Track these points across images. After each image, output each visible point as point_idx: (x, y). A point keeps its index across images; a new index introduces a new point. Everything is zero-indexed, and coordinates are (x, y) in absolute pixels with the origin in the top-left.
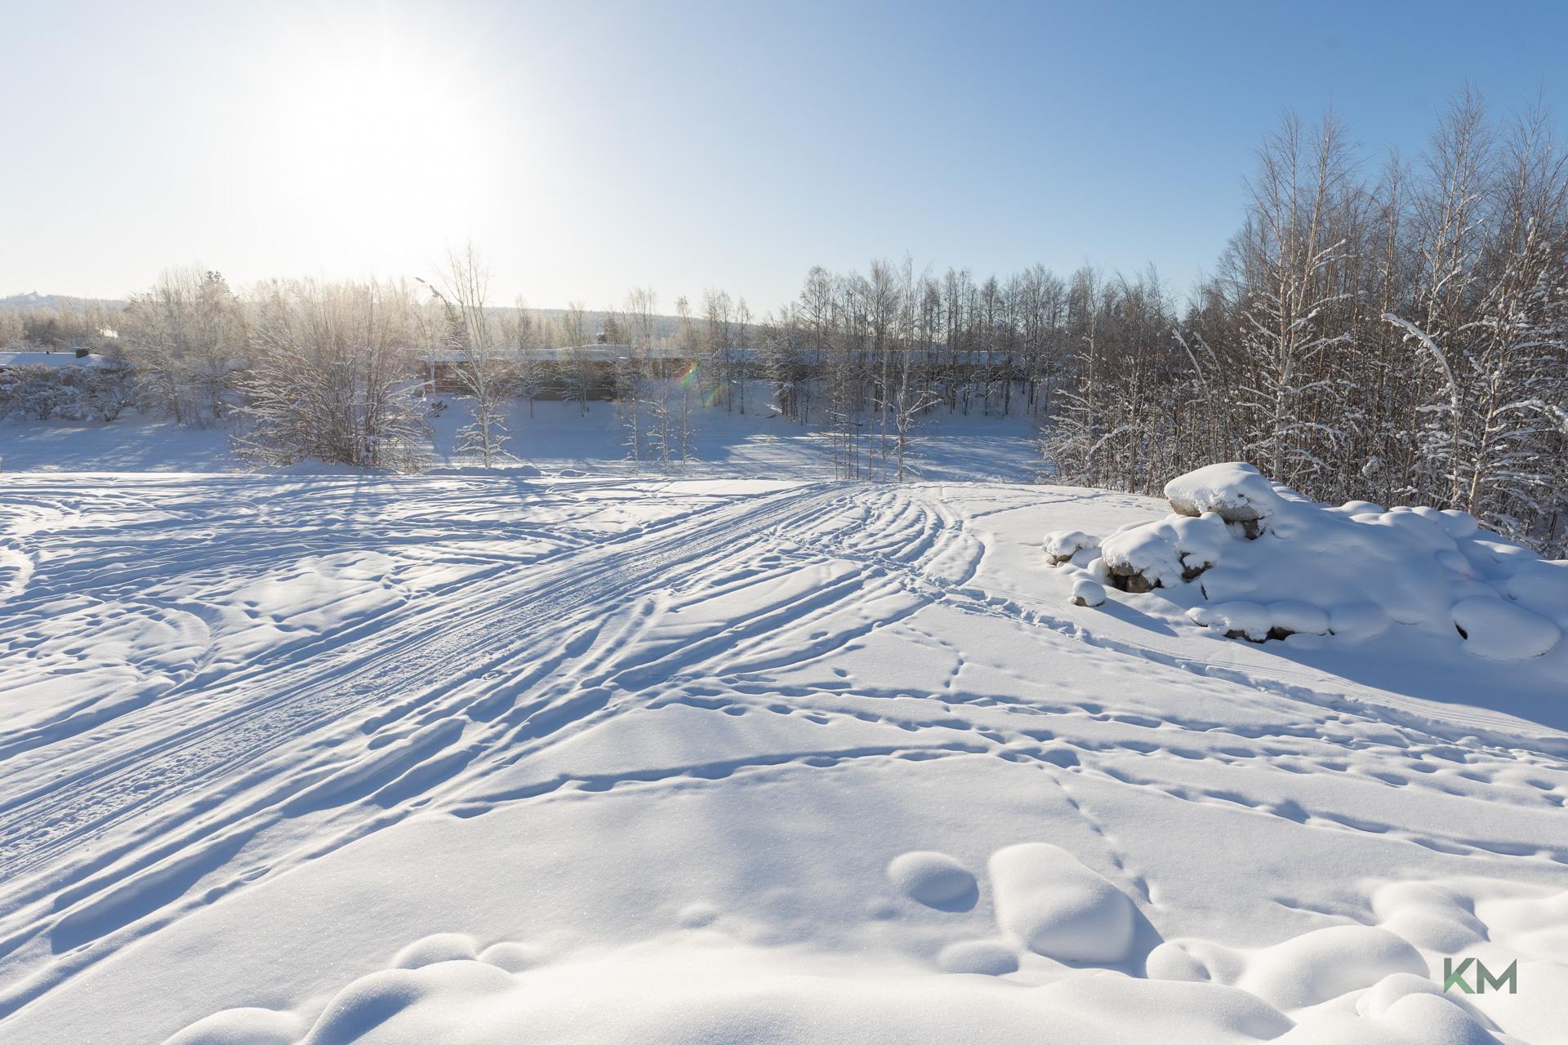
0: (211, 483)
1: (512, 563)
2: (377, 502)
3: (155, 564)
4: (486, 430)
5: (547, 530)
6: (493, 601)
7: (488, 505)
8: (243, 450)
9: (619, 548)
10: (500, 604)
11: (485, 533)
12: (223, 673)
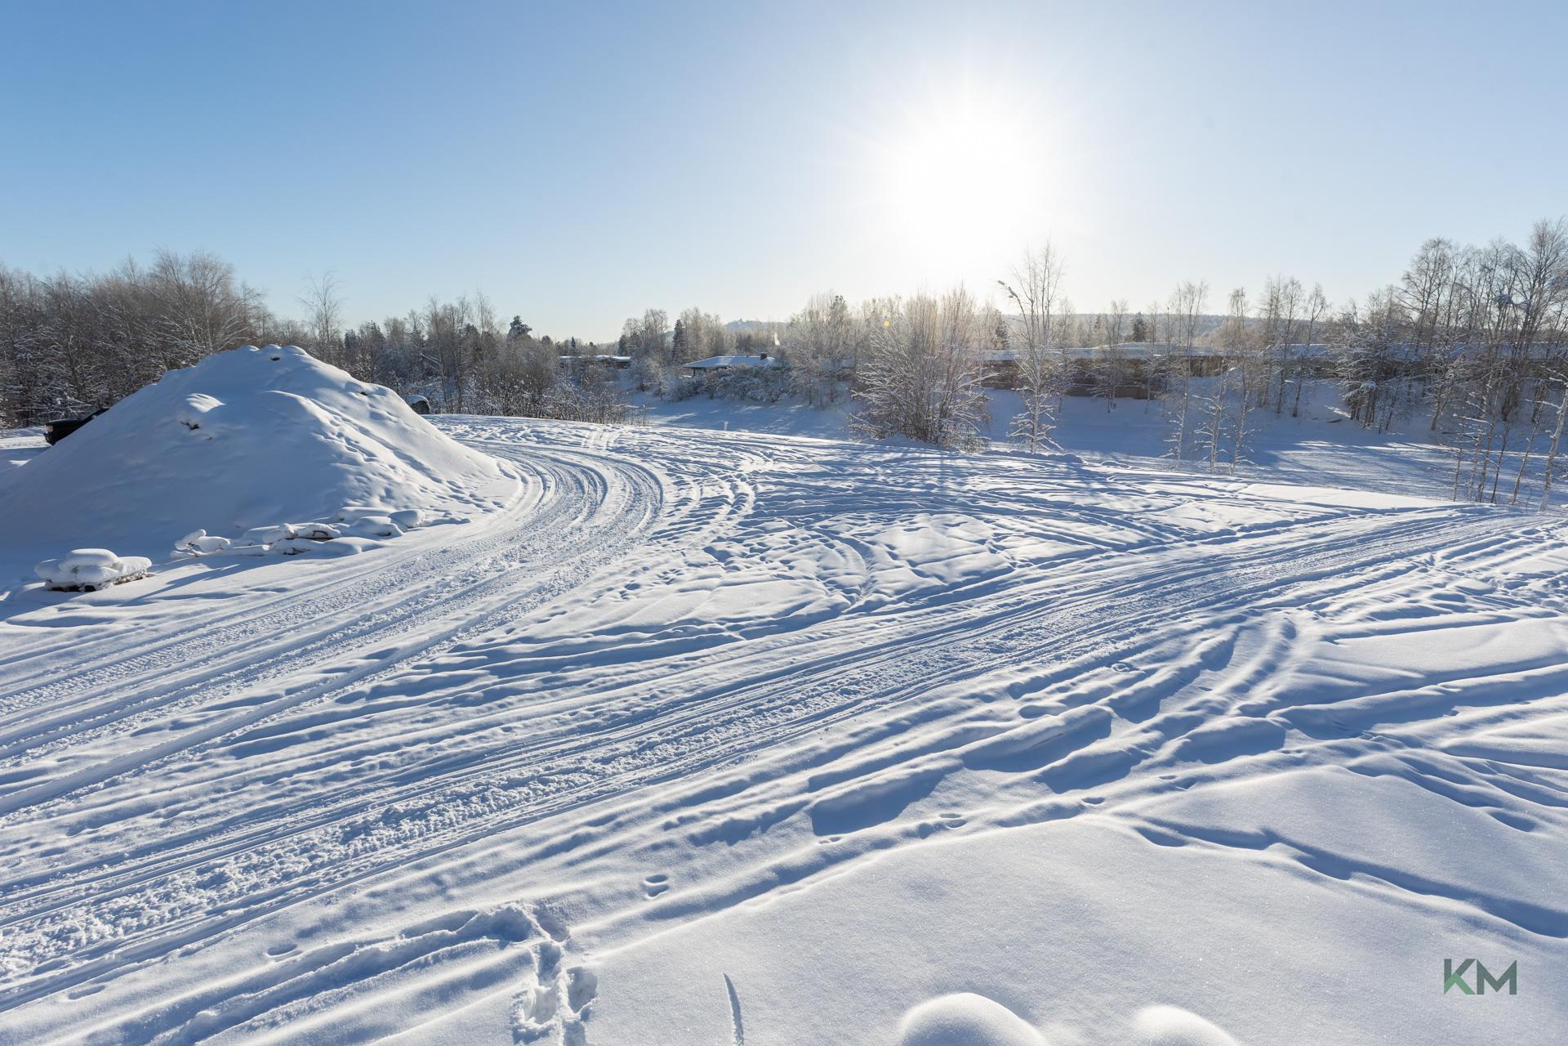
0: (842, 447)
1: (1104, 547)
2: (958, 473)
3: (822, 503)
4: (1037, 419)
5: (1126, 519)
6: (1093, 584)
7: (1055, 486)
8: (856, 425)
9: (1216, 550)
10: (1102, 589)
11: (1064, 513)
12: (882, 603)
